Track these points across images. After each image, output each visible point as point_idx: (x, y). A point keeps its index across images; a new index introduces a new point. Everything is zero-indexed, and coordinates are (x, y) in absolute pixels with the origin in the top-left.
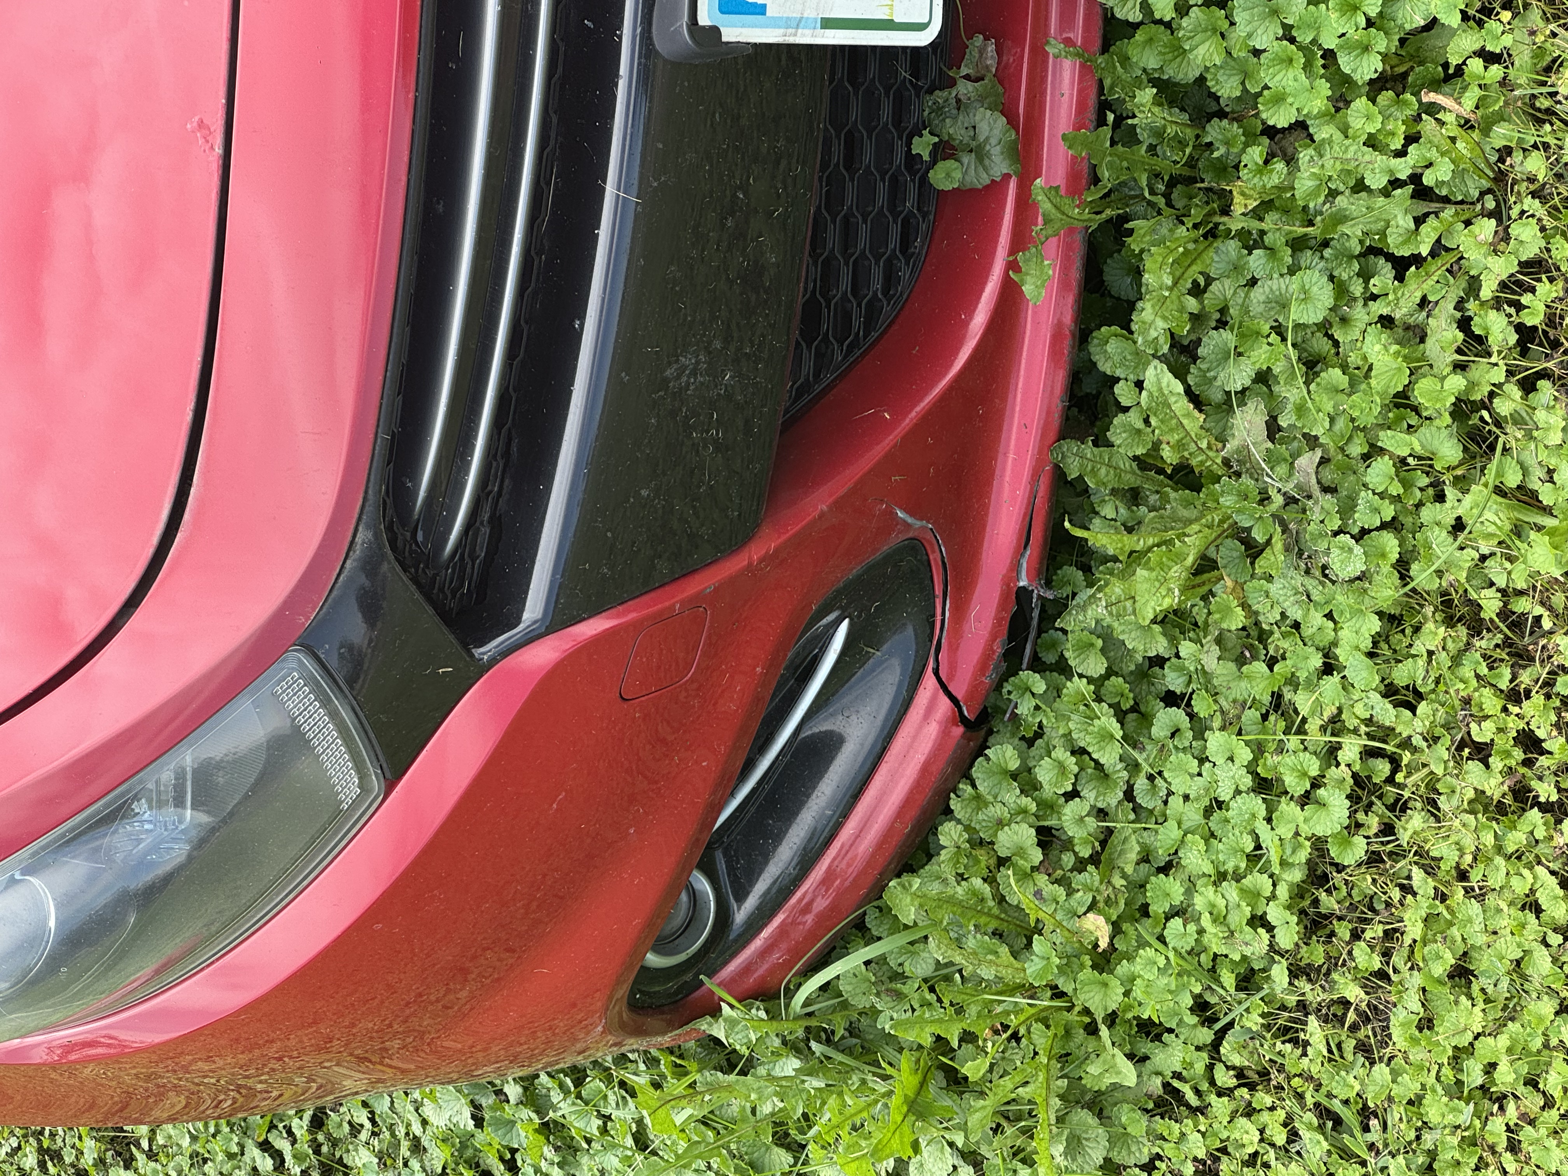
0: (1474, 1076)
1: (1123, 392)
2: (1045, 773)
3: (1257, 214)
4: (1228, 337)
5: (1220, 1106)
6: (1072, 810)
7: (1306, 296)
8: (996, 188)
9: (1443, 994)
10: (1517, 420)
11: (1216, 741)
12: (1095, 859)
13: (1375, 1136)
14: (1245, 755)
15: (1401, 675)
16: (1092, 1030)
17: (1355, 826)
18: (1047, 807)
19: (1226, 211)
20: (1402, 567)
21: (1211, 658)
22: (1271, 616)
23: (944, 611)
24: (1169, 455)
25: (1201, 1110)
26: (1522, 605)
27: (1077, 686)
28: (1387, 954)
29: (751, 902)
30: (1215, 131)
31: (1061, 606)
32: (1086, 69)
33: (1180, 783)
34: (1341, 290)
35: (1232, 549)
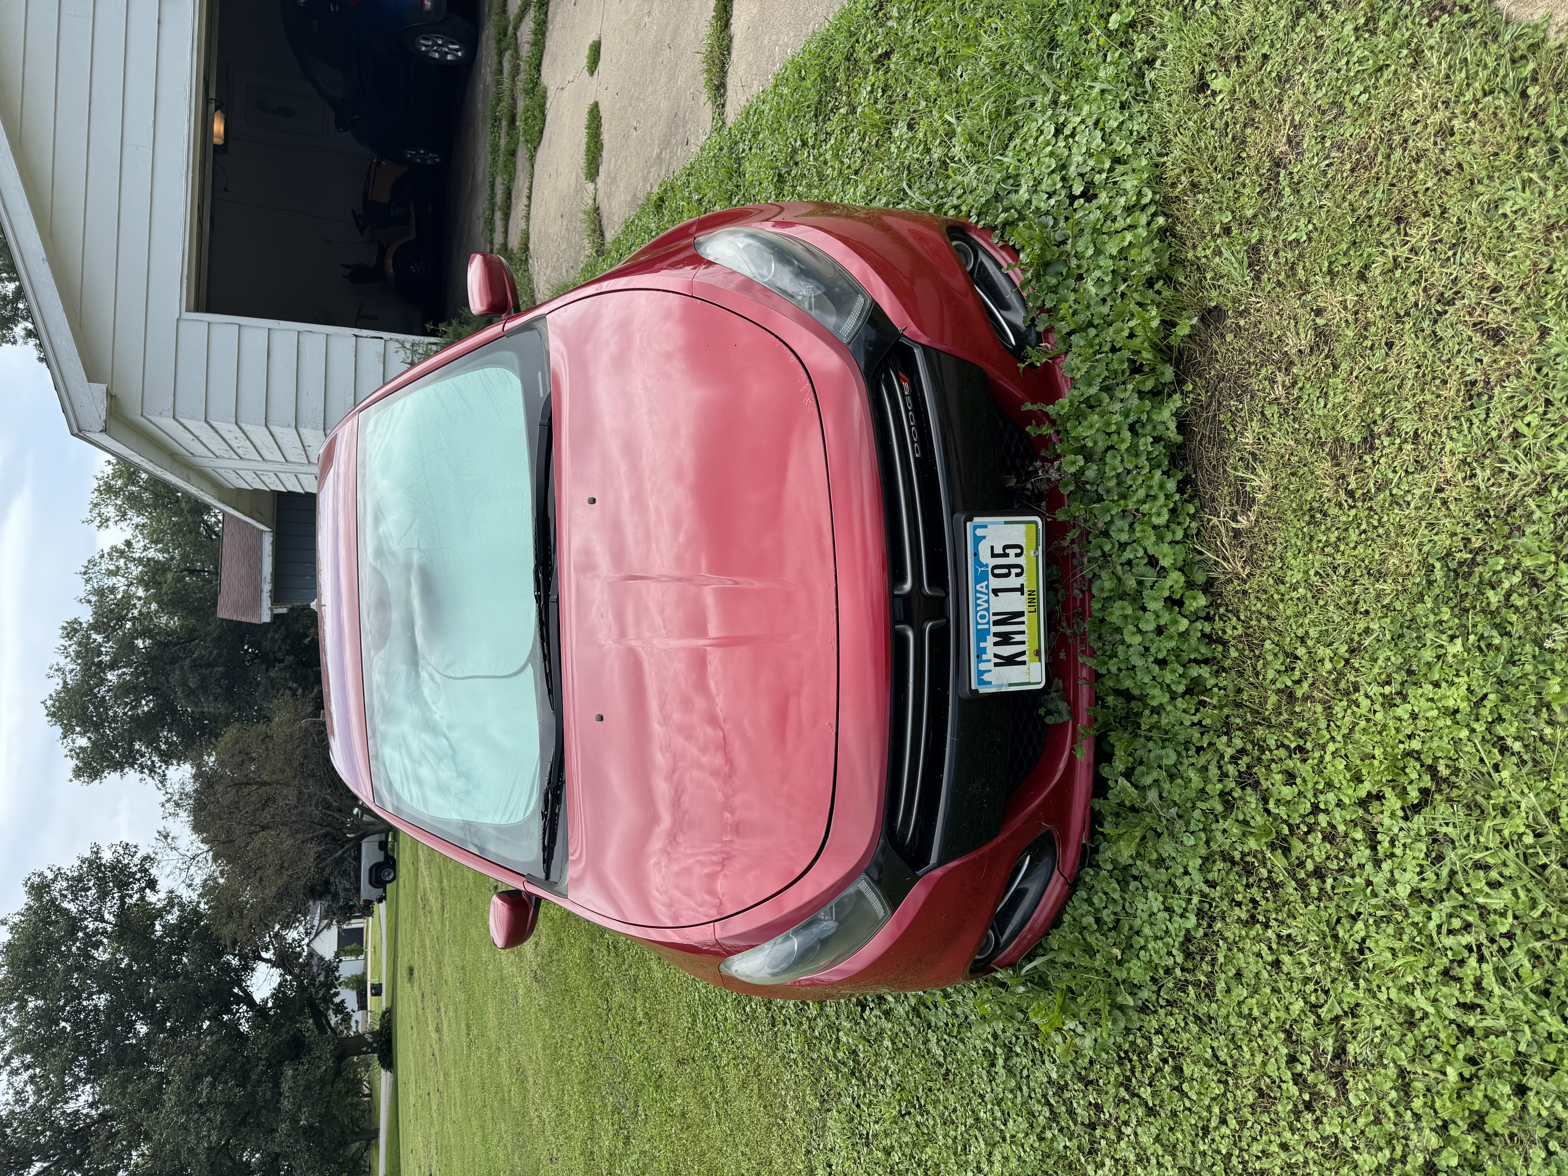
0: (1246, 1011)
1: (1111, 783)
2: (1096, 900)
3: (1150, 730)
4: (1143, 768)
5: (1162, 1012)
6: (1105, 912)
7: (1168, 756)
8: (1066, 724)
9: (1233, 983)
10: (1241, 798)
11: (1151, 894)
12: (1114, 928)
13: (1213, 1025)
14: (1161, 899)
15: (1210, 877)
16: (1118, 984)
17: (1199, 925)
18: (1097, 910)
19: (1139, 727)
20: (1207, 843)
21: (1147, 868)
22: (1165, 855)
23: (1059, 851)
24: (1127, 803)
25: (1156, 1012)
26: (1249, 859)
27: (1104, 873)
28: (1213, 965)
29: (1005, 936)
30: (1133, 704)
31: (1096, 850)
32: (1091, 688)
33: (1140, 906)
34: (1179, 754)
35: (1150, 834)
